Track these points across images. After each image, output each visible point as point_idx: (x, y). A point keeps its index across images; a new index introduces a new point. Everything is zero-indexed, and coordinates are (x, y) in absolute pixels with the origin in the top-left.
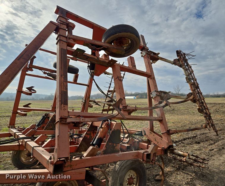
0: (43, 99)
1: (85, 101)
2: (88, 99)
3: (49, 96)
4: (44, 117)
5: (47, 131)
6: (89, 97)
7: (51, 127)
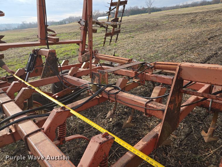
0: (16, 29)
1: (86, 22)
2: (90, 18)
3: (21, 24)
4: (32, 55)
5: (47, 78)
6: (91, 16)
7: (51, 72)
